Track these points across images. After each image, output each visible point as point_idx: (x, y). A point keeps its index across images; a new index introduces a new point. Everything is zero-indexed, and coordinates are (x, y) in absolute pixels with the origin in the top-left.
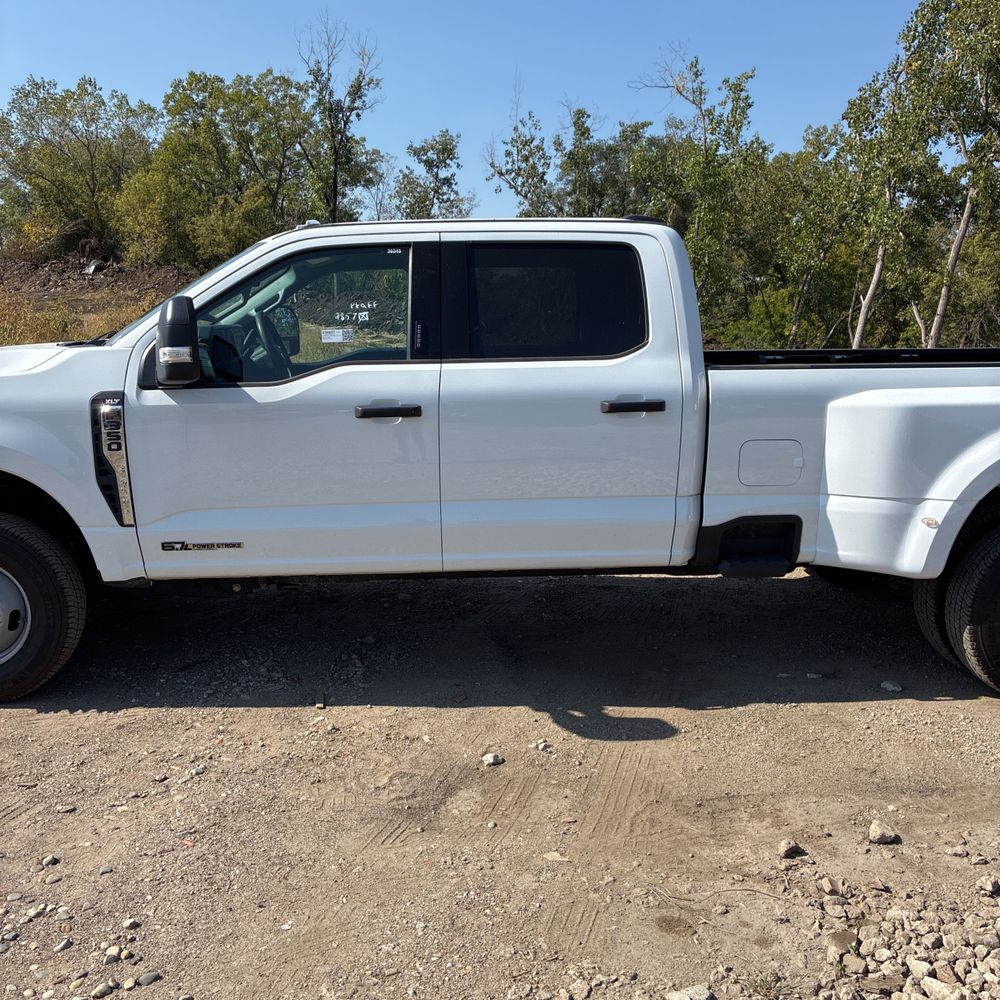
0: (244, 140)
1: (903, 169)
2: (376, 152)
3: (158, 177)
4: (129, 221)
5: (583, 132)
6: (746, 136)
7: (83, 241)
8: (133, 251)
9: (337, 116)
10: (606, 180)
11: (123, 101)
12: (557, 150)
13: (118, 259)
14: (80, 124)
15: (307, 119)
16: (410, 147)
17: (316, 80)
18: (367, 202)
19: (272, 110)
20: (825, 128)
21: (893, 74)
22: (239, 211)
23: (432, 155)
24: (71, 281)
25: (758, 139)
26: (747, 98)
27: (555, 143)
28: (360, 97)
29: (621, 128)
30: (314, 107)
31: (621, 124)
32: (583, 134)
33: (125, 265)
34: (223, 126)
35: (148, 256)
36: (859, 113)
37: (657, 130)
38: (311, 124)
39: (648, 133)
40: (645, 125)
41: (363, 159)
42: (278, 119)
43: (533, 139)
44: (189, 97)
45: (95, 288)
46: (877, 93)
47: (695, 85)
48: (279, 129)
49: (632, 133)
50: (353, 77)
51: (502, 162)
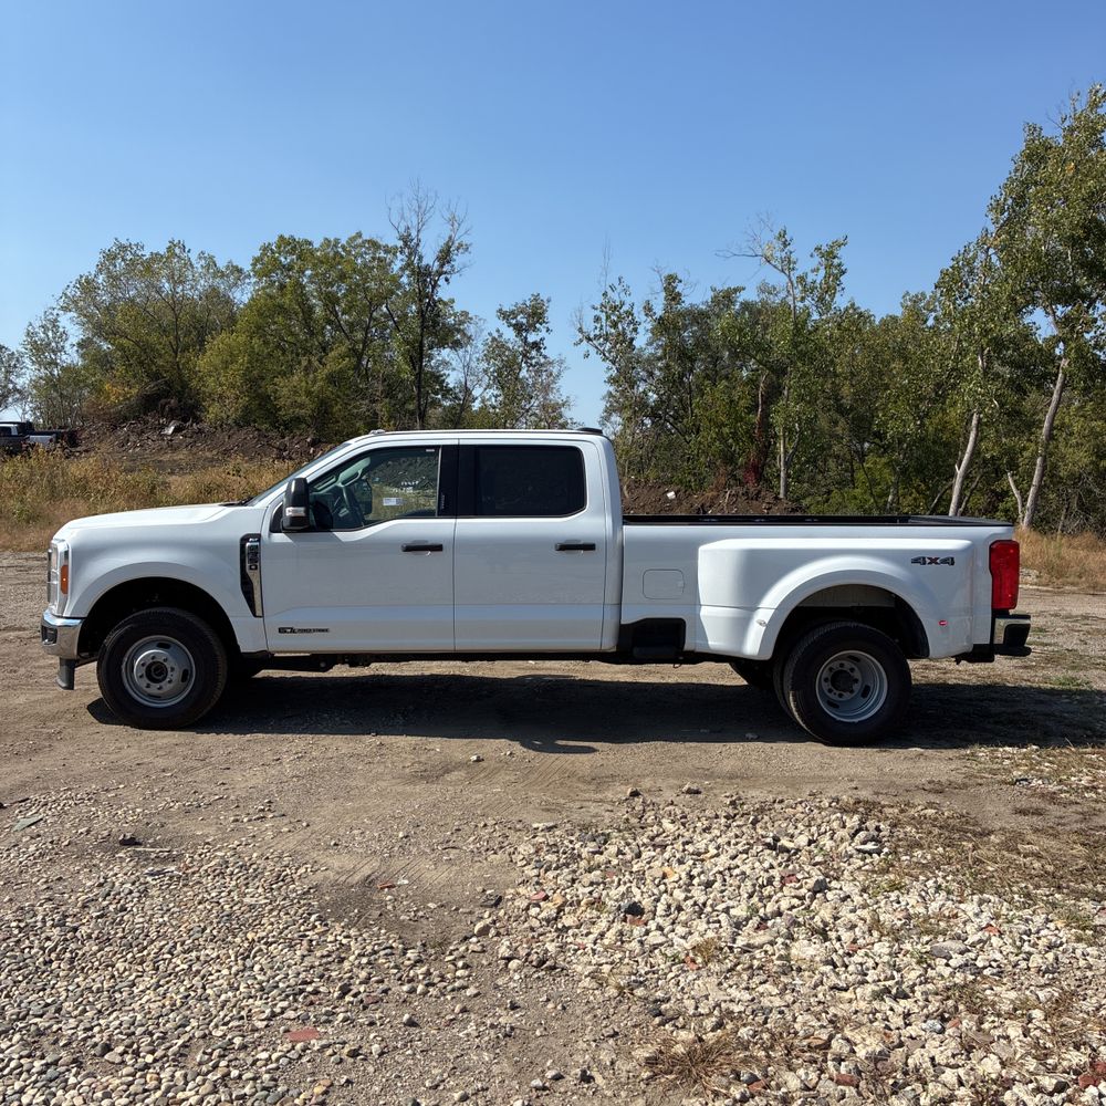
0: (330, 301)
1: (995, 338)
2: (465, 314)
3: (242, 338)
4: (210, 381)
5: (673, 297)
6: (841, 302)
7: (163, 401)
8: (213, 412)
9: (425, 280)
10: (697, 345)
11: (210, 262)
12: (646, 315)
13: (198, 420)
14: (167, 285)
15: (395, 280)
16: (500, 311)
17: (406, 244)
18: (454, 363)
19: (360, 272)
20: (923, 294)
21: (983, 243)
22: (323, 373)
23: (521, 319)
24: (150, 442)
25: (853, 305)
26: (839, 265)
27: (645, 308)
28: (448, 262)
29: (712, 293)
30: (402, 269)
31: (714, 290)
32: (674, 299)
33: (205, 425)
34: (311, 288)
35: (228, 416)
36: (951, 282)
37: (750, 295)
38: (399, 286)
39: (742, 297)
40: (737, 290)
41: (451, 320)
42: (365, 281)
43: (623, 304)
44: (276, 259)
45: (174, 449)
46: (969, 263)
47: (783, 255)
48: (366, 290)
49: (725, 298)
50: (442, 242)
51: (590, 327)
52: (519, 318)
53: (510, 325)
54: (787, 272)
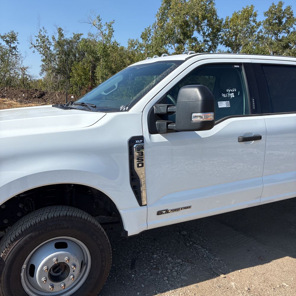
5: (61, 35)
6: (113, 40)
12: (53, 40)
20: (134, 40)
21: (154, 26)
25: (115, 41)
26: (112, 29)
27: (52, 38)
31: (74, 34)
37: (85, 36)
39: (82, 37)
40: (81, 34)
43: (45, 36)
46: (150, 31)
47: (99, 24)
49: (77, 37)
51: (35, 43)
52: (7, 38)
53: (4, 40)
54: (100, 29)
